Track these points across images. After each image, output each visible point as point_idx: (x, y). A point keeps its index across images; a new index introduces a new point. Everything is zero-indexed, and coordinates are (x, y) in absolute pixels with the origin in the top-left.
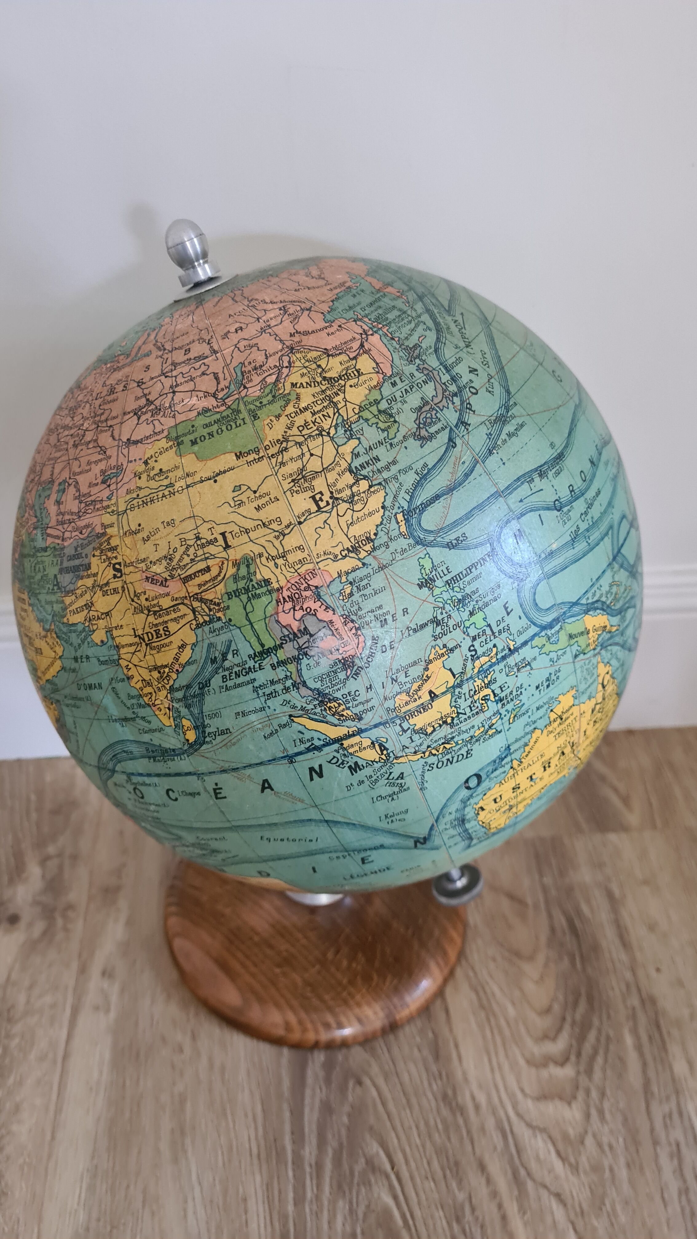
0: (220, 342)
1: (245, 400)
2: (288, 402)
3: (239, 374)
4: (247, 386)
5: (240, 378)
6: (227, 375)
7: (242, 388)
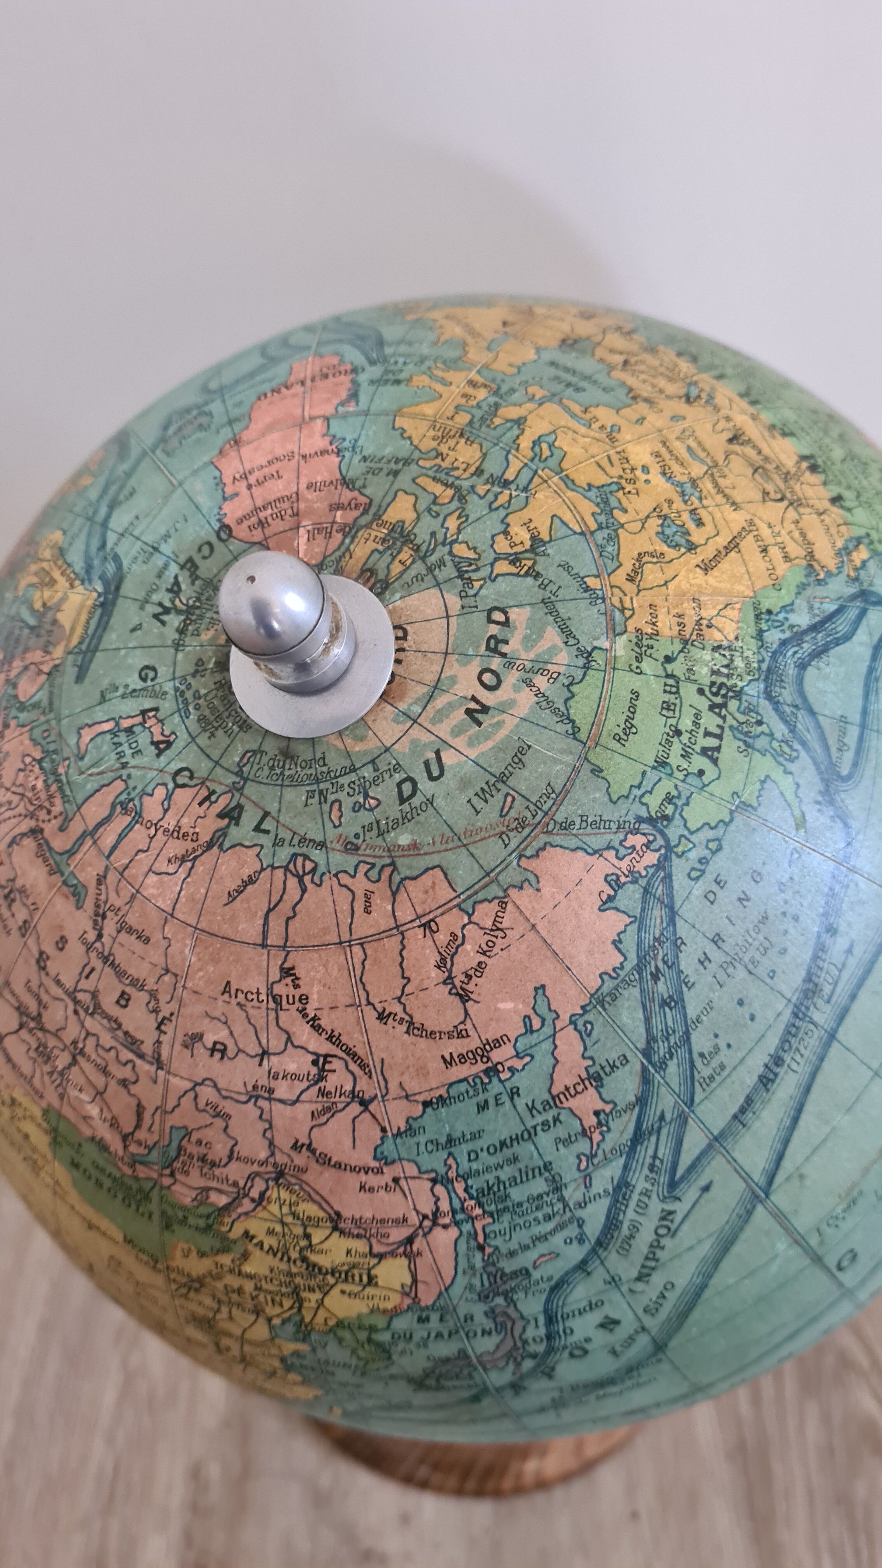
0: (178, 1047)
1: (164, 1192)
2: (227, 1249)
3: (175, 1144)
4: (178, 1176)
5: (173, 1153)
6: (157, 1129)
7: (168, 1171)
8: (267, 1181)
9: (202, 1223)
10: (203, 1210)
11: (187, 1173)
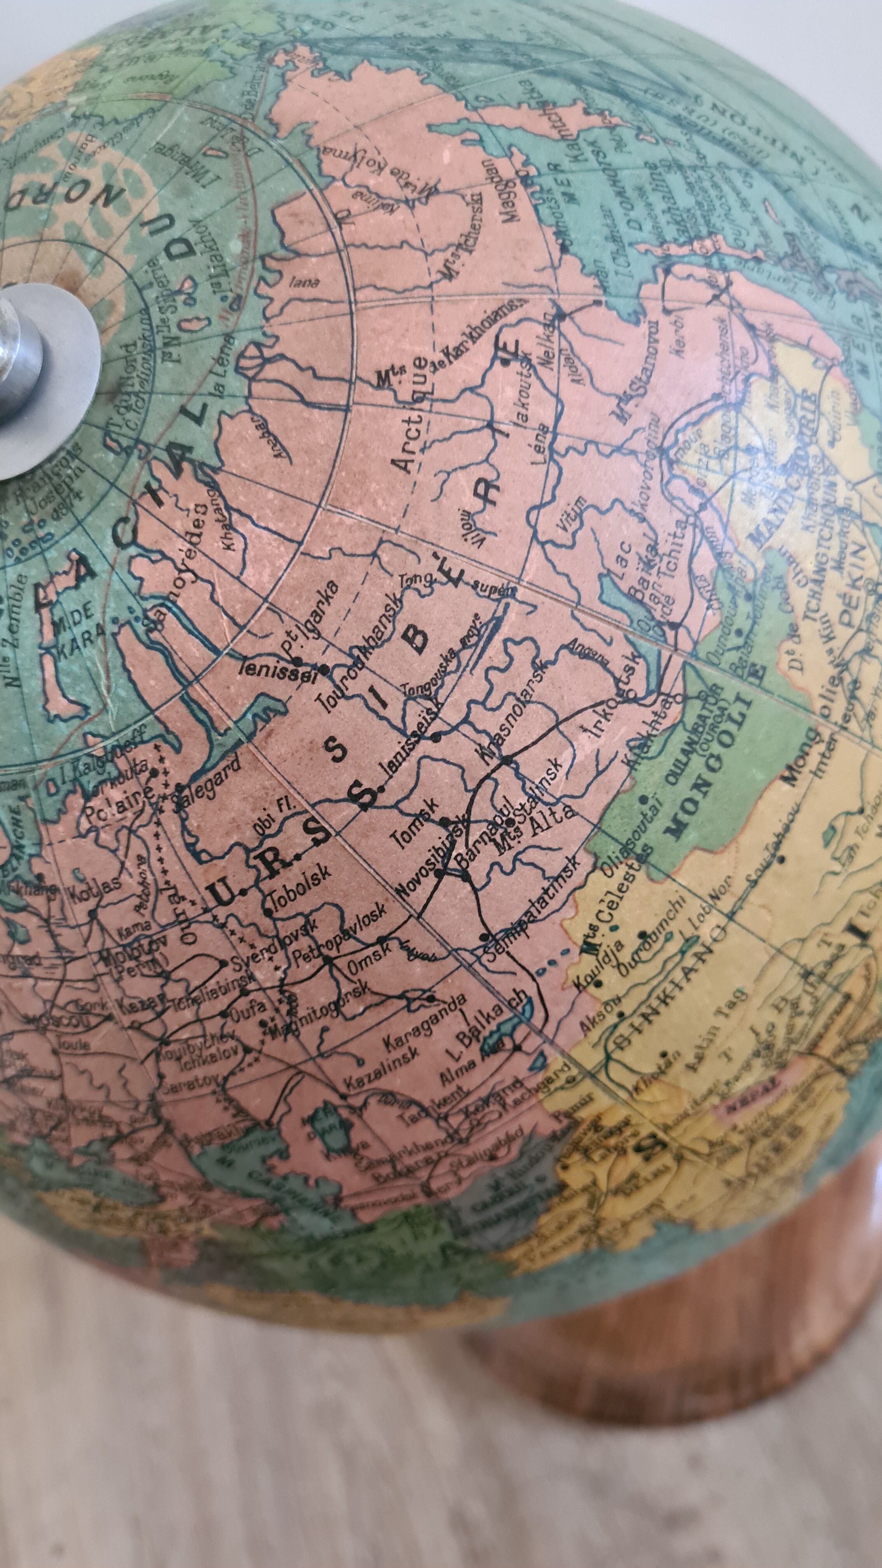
0: (481, 554)
1: (702, 654)
2: (781, 585)
3: (629, 606)
4: (676, 618)
5: (641, 613)
6: (606, 629)
7: (670, 634)
8: (675, 476)
9: (744, 607)
10: (724, 594)
11: (670, 601)
